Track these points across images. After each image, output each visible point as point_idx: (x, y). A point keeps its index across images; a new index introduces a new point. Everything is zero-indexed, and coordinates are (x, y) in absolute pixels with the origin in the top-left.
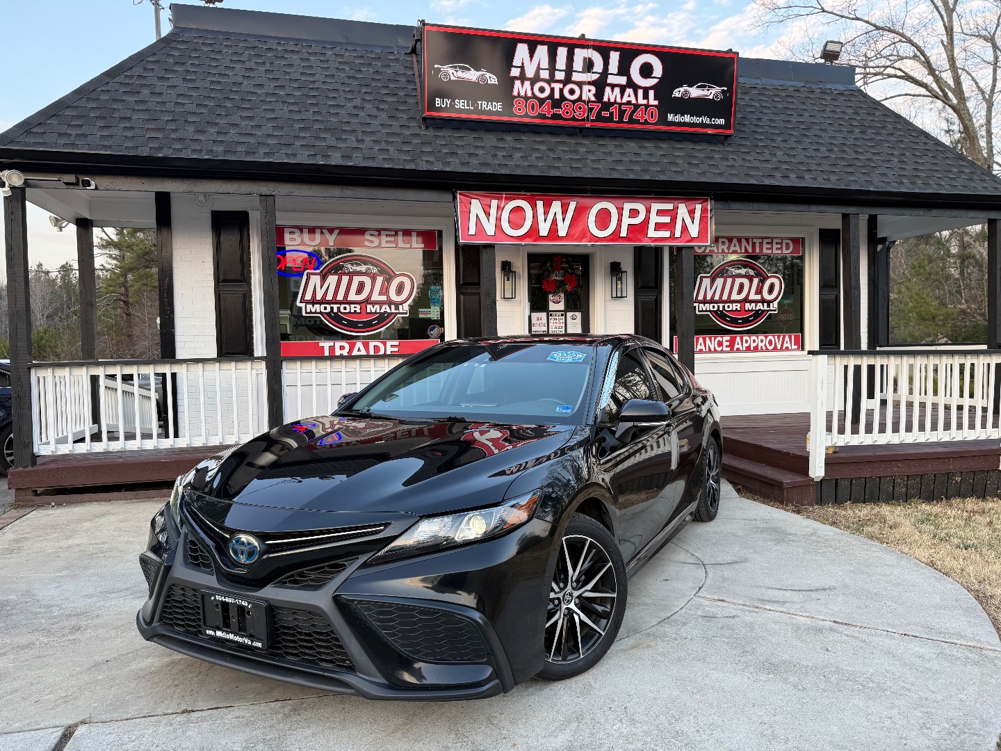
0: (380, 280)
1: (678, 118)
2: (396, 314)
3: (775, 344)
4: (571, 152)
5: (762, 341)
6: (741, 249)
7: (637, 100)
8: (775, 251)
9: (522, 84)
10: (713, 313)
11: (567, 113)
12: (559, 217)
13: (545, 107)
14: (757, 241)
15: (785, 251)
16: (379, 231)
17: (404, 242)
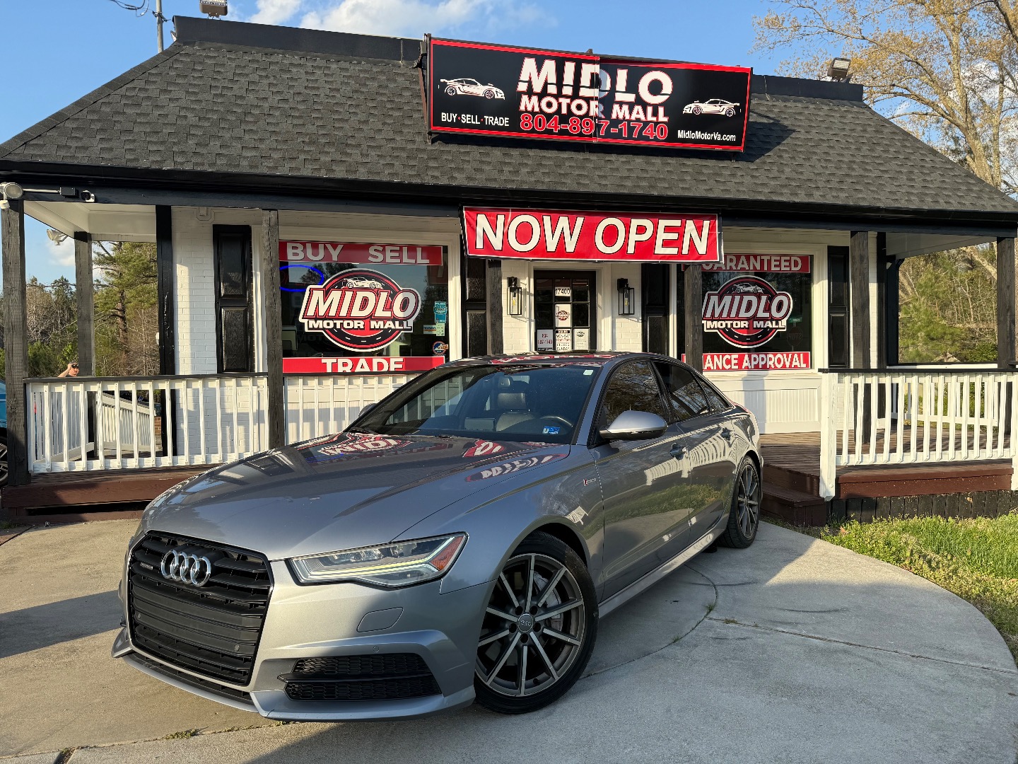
0: (384, 295)
1: (688, 135)
2: (400, 330)
3: (784, 362)
4: (578, 167)
5: (770, 359)
6: (749, 267)
7: (646, 116)
8: (783, 269)
9: (530, 99)
10: (721, 331)
11: (575, 128)
12: (567, 232)
13: (552, 122)
14: (766, 258)
15: (793, 269)
16: (384, 246)
17: (409, 257)
